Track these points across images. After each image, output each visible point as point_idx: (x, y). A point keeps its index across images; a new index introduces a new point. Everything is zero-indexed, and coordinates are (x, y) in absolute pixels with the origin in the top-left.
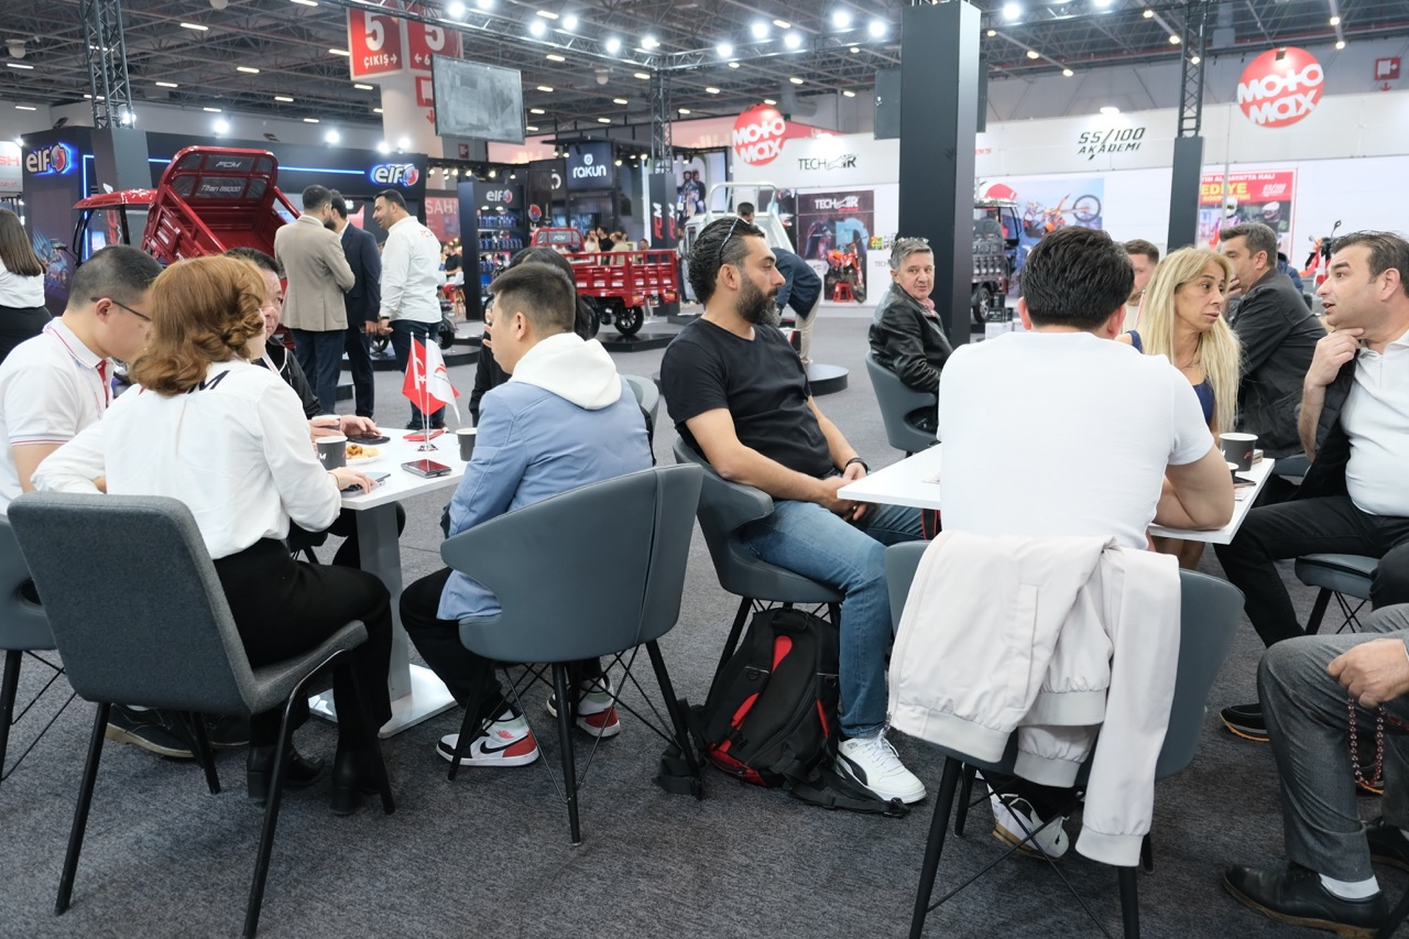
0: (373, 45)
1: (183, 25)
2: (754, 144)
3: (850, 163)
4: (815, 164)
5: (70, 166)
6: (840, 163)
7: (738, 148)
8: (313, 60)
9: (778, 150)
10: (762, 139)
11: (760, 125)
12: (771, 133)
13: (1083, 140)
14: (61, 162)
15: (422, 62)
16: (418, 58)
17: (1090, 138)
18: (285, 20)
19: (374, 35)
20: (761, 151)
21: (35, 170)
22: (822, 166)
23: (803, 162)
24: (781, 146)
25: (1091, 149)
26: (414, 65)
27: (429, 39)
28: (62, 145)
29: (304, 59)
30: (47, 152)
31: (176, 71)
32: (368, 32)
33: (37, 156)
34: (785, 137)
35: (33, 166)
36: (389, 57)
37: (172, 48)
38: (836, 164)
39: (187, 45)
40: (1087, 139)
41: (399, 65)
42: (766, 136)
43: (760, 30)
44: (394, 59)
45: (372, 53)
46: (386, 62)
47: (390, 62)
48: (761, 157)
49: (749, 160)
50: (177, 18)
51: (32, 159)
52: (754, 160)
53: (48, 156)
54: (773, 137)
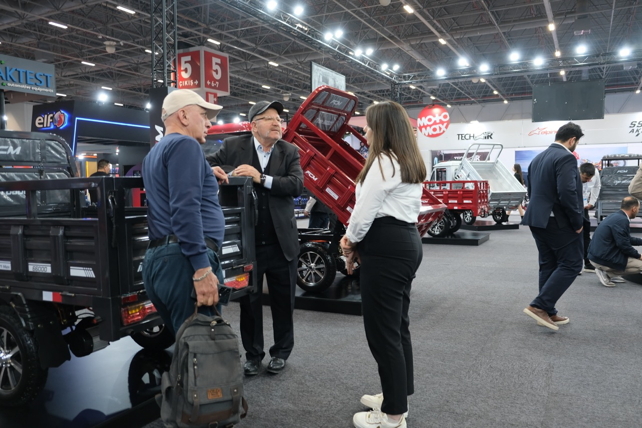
0: (185, 75)
1: (83, 63)
2: (430, 126)
3: (489, 136)
4: (467, 137)
5: (66, 124)
6: (482, 136)
7: (421, 128)
8: (139, 85)
9: (445, 130)
10: (435, 123)
11: (434, 116)
12: (440, 120)
13: (633, 126)
14: (60, 121)
15: (210, 85)
16: (208, 83)
17: (637, 124)
18: (133, 63)
19: (186, 70)
20: (435, 130)
21: (42, 126)
22: (472, 138)
23: (460, 136)
24: (447, 127)
25: (637, 131)
26: (206, 86)
27: (214, 73)
28: (62, 112)
29: (134, 84)
30: (52, 115)
31: (66, 88)
32: (182, 68)
33: (44, 118)
34: (448, 123)
35: (39, 124)
36: (193, 82)
37: (69, 76)
38: (480, 137)
39: (78, 74)
40: (635, 125)
41: (199, 86)
42: (438, 121)
43: (463, 62)
44: (196, 82)
45: (184, 80)
46: (192, 84)
47: (194, 84)
48: (435, 133)
49: (427, 134)
50: (79, 59)
51: (40, 120)
52: (430, 134)
53: (52, 118)
54: (442, 122)
